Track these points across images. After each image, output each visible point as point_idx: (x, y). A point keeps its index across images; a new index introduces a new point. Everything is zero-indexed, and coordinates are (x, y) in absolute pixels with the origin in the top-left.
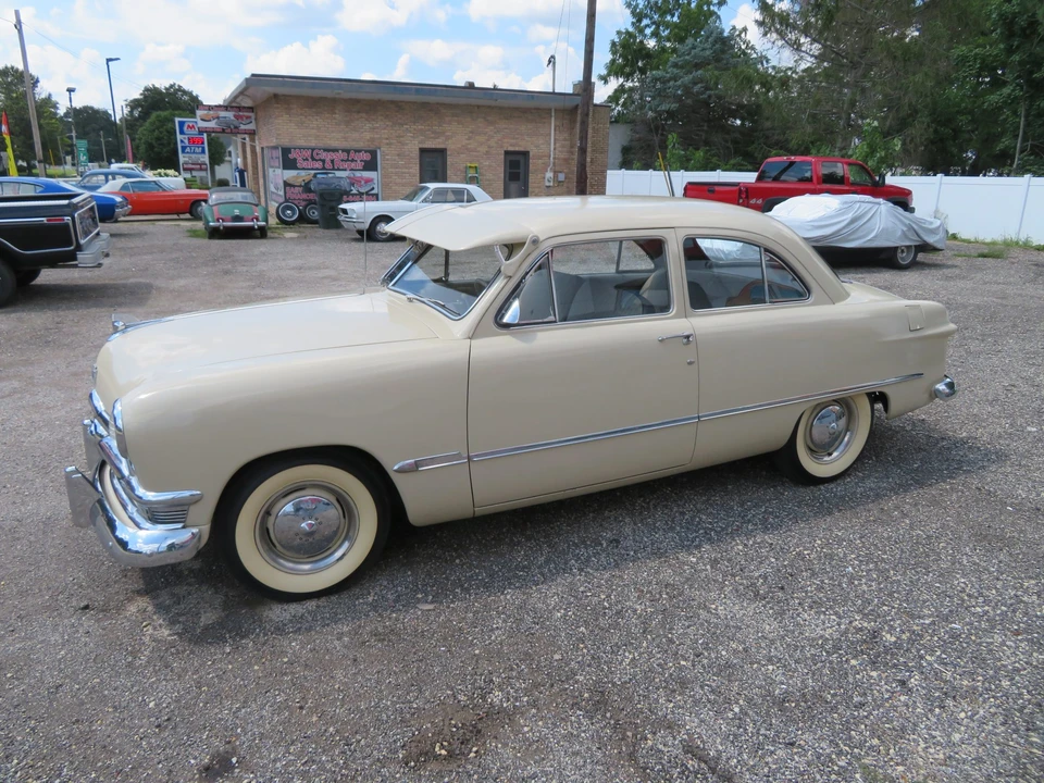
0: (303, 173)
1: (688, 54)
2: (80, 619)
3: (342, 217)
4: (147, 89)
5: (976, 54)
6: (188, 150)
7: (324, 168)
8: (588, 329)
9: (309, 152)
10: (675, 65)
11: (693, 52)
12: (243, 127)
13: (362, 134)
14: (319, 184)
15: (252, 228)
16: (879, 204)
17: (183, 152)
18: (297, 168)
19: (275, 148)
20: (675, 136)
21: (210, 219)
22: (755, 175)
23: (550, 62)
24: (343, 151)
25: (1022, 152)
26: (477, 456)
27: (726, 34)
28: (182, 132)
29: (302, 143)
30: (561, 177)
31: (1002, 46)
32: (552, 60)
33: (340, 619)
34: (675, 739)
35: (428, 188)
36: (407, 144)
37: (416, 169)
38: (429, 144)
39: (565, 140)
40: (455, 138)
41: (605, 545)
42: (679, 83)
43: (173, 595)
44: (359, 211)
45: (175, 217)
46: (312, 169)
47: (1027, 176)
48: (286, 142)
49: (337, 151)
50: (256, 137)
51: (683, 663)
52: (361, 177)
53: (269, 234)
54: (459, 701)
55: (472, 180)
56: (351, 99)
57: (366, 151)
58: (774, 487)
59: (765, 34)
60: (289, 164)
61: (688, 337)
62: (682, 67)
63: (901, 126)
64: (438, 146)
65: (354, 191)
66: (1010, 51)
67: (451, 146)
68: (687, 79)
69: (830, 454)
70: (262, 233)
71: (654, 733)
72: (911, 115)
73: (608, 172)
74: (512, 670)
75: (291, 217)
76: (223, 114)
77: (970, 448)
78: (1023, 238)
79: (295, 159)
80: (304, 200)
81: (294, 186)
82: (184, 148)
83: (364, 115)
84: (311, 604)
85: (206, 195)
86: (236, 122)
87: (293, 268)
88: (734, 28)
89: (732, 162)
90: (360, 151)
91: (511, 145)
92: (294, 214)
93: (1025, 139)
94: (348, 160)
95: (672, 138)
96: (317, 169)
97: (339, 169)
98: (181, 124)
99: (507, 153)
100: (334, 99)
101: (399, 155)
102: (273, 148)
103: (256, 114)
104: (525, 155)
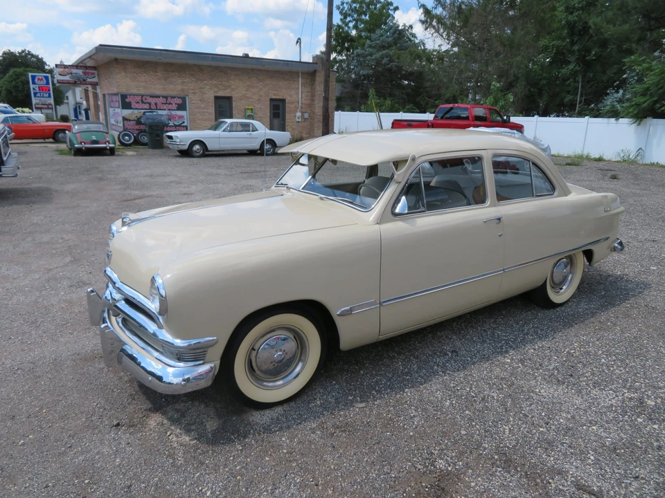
0: (136, 111)
1: (378, 40)
2: (117, 434)
3: (167, 141)
4: (4, 53)
5: (553, 45)
6: (38, 95)
7: (150, 109)
8: (444, 215)
9: (140, 97)
10: (370, 46)
11: (381, 38)
12: (89, 80)
13: (175, 86)
14: (147, 119)
15: (105, 149)
16: (514, 133)
17: (35, 96)
18: (131, 108)
19: (116, 94)
20: (374, 90)
21: (75, 142)
22: (433, 115)
23: (297, 42)
24: (163, 97)
25: (580, 103)
26: (384, 302)
27: (400, 28)
28: (34, 83)
29: (135, 91)
30: (306, 116)
31: (568, 40)
32: (299, 41)
33: (306, 419)
34: (567, 481)
35: (226, 122)
36: (206, 93)
37: (212, 110)
38: (221, 94)
39: (308, 92)
40: (237, 89)
41: (450, 355)
42: (373, 57)
43: (177, 411)
44: (182, 137)
45: (42, 141)
46: (142, 109)
47: (587, 117)
48: (124, 91)
49: (159, 97)
50: (98, 87)
51: (541, 429)
52: (176, 115)
53: (116, 153)
54: (419, 469)
55: (250, 117)
56: (168, 63)
57: (178, 98)
58: (530, 310)
59: (426, 29)
60: (126, 105)
61: (499, 219)
62: (374, 47)
63: (509, 87)
64: (227, 95)
65: (171, 124)
66: (573, 43)
67: (235, 95)
68: (378, 55)
69: (561, 289)
70: (112, 152)
71: (553, 479)
72: (515, 80)
74: (440, 444)
75: (128, 141)
76: (74, 71)
77: (626, 281)
78: (585, 153)
79: (130, 102)
80: (137, 130)
81: (130, 120)
82: (35, 94)
83: (177, 73)
84: (279, 409)
85: (70, 126)
86: (84, 77)
87: (146, 176)
88: (405, 25)
89: (407, 107)
90: (174, 97)
91: (275, 95)
92: (130, 139)
93: (581, 96)
94: (166, 103)
95: (372, 92)
96: (146, 109)
97: (160, 109)
98: (33, 77)
99: (271, 100)
100: (156, 63)
101: (201, 100)
102: (114, 94)
103: (98, 71)
104: (283, 102)
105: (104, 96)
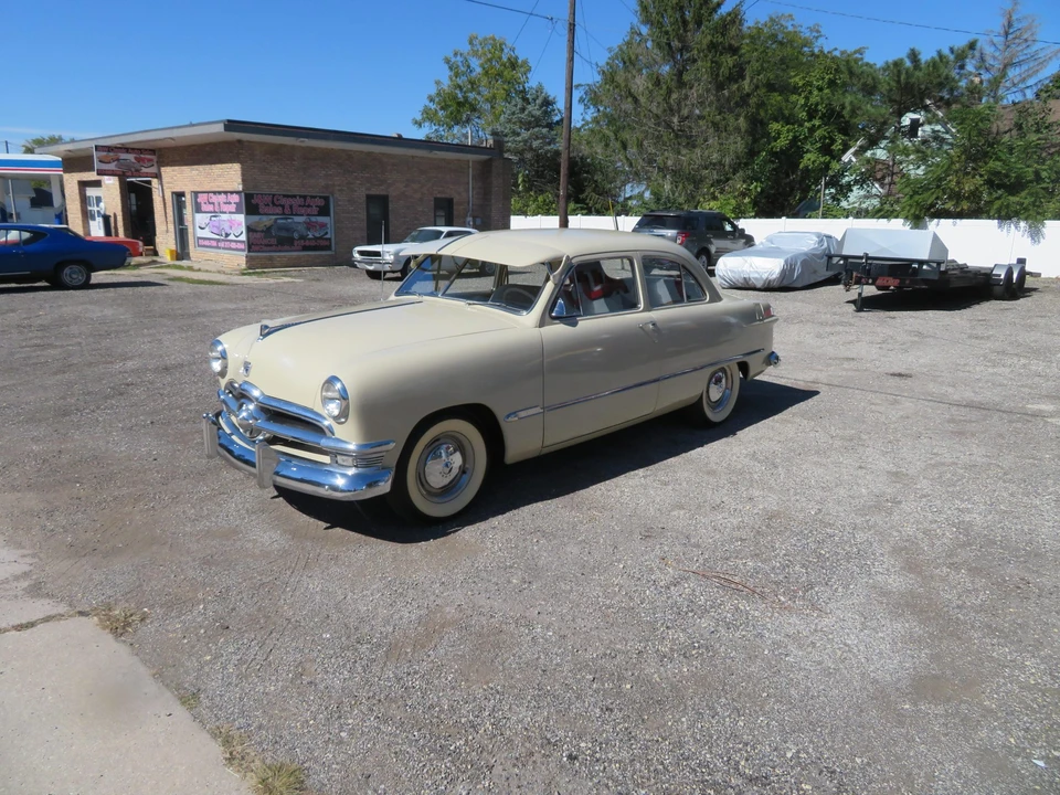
0: (265, 218)
7: (284, 214)
9: (270, 198)
10: (508, 121)
12: (144, 170)
13: (317, 180)
14: (279, 228)
18: (259, 214)
24: (300, 196)
29: (264, 189)
30: (478, 221)
36: (356, 191)
37: (363, 215)
38: (374, 191)
39: (479, 188)
40: (395, 185)
46: (273, 214)
48: (248, 189)
49: (295, 196)
50: (158, 181)
52: (316, 222)
56: (309, 147)
60: (252, 209)
64: (382, 193)
65: (311, 236)
67: (392, 193)
76: (123, 156)
79: (257, 205)
80: (265, 245)
81: (256, 231)
83: (319, 163)
86: (137, 166)
91: (441, 193)
94: (304, 206)
96: (277, 214)
97: (296, 215)
99: (436, 199)
100: (293, 147)
101: (349, 201)
102: (220, 193)
103: (159, 157)
104: (450, 202)
105: (179, 195)
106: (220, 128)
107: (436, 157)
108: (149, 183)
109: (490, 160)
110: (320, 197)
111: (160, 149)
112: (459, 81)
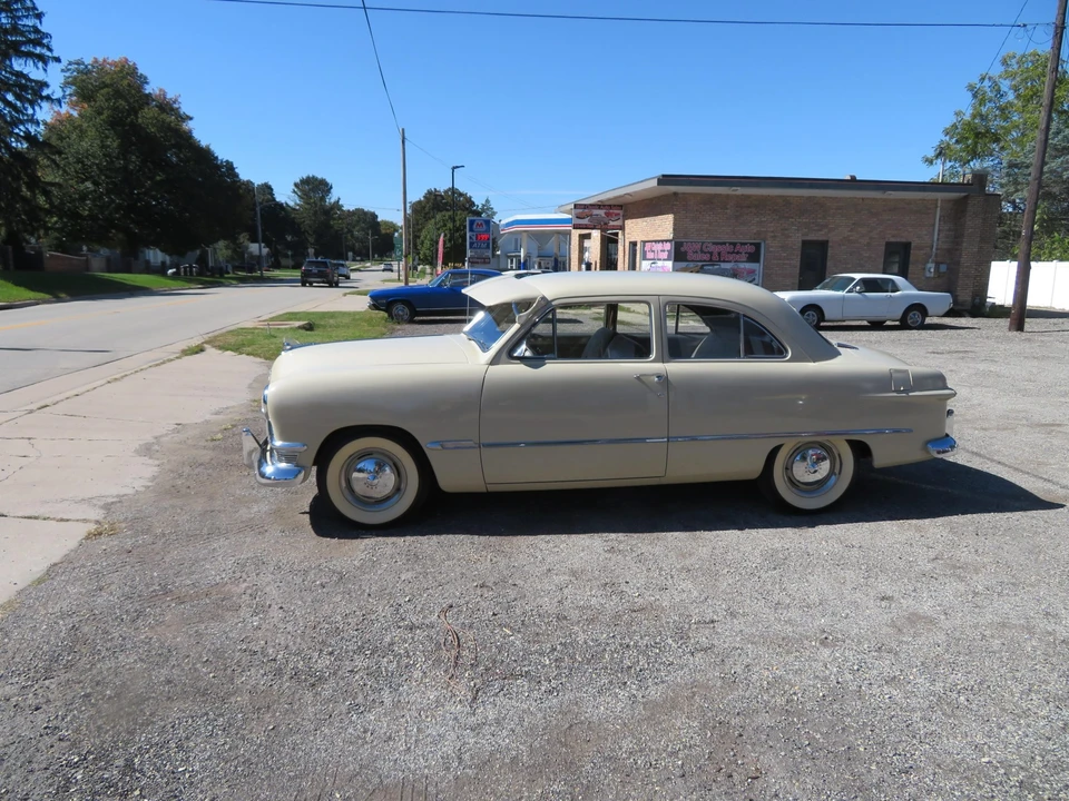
0: (692, 265)
6: (475, 245)
7: (711, 260)
9: (699, 246)
12: (611, 223)
13: (749, 227)
17: (471, 247)
18: (687, 261)
24: (730, 244)
28: (471, 230)
29: (694, 237)
30: (943, 268)
36: (791, 237)
37: (797, 261)
38: (812, 237)
39: (949, 230)
40: (837, 230)
46: (700, 261)
48: (679, 237)
49: (724, 244)
52: (745, 269)
56: (742, 195)
60: (679, 256)
64: (820, 239)
67: (833, 238)
73: (993, 263)
76: (596, 212)
82: (471, 244)
83: (753, 210)
86: (606, 219)
90: (745, 244)
91: (893, 236)
94: (733, 253)
96: (704, 261)
97: (724, 261)
98: (472, 222)
99: (888, 244)
100: (728, 196)
101: (782, 247)
102: (659, 241)
103: (626, 211)
104: (907, 247)
105: (634, 244)
106: (654, 183)
107: (891, 197)
108: (617, 234)
109: (966, 197)
110: (751, 244)
111: (626, 204)
112: (984, 110)
